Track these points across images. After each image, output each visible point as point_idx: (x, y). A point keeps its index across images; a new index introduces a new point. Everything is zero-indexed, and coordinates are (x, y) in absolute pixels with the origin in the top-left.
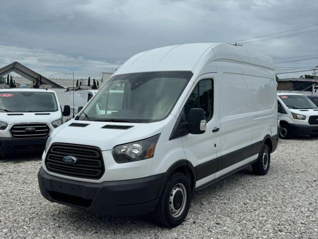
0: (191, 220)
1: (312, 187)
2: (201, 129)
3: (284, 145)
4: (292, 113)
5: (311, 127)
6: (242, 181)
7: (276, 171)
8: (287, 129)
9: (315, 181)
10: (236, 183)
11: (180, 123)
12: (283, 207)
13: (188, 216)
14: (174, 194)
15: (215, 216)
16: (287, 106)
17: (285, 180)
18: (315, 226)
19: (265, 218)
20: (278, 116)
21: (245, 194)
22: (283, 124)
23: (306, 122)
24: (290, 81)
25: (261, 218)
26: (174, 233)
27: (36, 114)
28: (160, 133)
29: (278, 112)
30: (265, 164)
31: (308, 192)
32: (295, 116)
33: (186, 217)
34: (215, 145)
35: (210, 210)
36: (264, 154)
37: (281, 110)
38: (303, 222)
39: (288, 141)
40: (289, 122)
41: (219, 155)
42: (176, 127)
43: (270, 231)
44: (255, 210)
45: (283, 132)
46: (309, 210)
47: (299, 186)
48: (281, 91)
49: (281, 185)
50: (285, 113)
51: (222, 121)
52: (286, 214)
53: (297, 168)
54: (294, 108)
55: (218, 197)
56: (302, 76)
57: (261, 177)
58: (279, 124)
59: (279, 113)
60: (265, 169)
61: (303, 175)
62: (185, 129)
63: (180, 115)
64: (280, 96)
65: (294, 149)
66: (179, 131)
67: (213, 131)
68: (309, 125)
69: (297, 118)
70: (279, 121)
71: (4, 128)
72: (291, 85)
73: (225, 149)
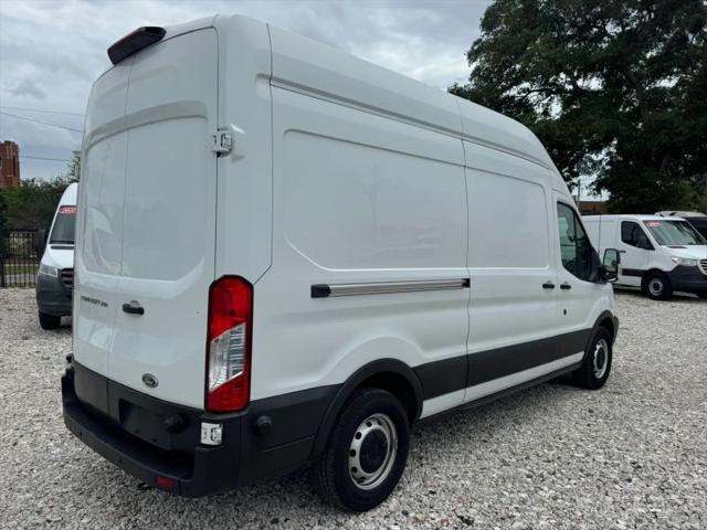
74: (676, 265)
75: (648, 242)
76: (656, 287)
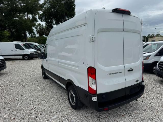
34: (47, 66)
74: (30, 53)
75: (23, 48)
76: (26, 58)
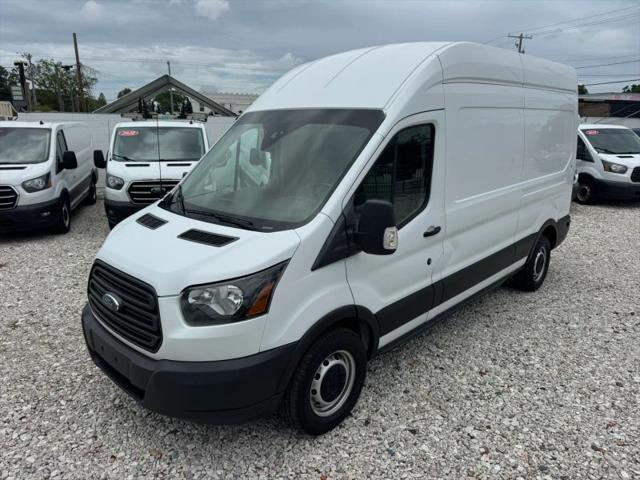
0: (363, 416)
1: (625, 330)
2: (386, 247)
3: (581, 217)
4: (604, 162)
5: (635, 186)
6: (490, 304)
7: (559, 279)
8: (590, 187)
9: (632, 314)
10: (478, 309)
11: (340, 231)
12: (560, 390)
13: (361, 402)
14: (323, 374)
15: (415, 405)
16: (595, 148)
17: (573, 306)
18: (624, 462)
19: (515, 422)
20: (578, 165)
21: (488, 343)
22: (585, 178)
23: (626, 177)
24: (607, 101)
25: (506, 422)
26: (314, 455)
27: (169, 165)
28: (289, 259)
29: (578, 158)
30: (538, 272)
31: (614, 347)
32: (607, 166)
33: (354, 405)
34: (429, 262)
35: (409, 386)
36: (539, 254)
37: (583, 154)
38: (597, 444)
39: (589, 207)
40: (596, 177)
41: (437, 278)
42: (329, 242)
43: (520, 468)
44: (498, 393)
45: (583, 192)
46: (613, 405)
47: (599, 325)
48: (589, 119)
49: (562, 322)
50: (590, 160)
51: (449, 210)
52: (563, 409)
53: (600, 275)
54: (607, 152)
55: (434, 349)
56: (627, 88)
57: (528, 296)
58: (576, 181)
59: (580, 160)
60: (537, 280)
61: (609, 295)
62: (352, 244)
63: (342, 213)
64: (584, 131)
65: (599, 227)
66: (338, 249)
67: (426, 235)
68: (630, 181)
69: (611, 170)
70: (577, 176)
71: (119, 187)
72: (607, 107)
73: (452, 264)
